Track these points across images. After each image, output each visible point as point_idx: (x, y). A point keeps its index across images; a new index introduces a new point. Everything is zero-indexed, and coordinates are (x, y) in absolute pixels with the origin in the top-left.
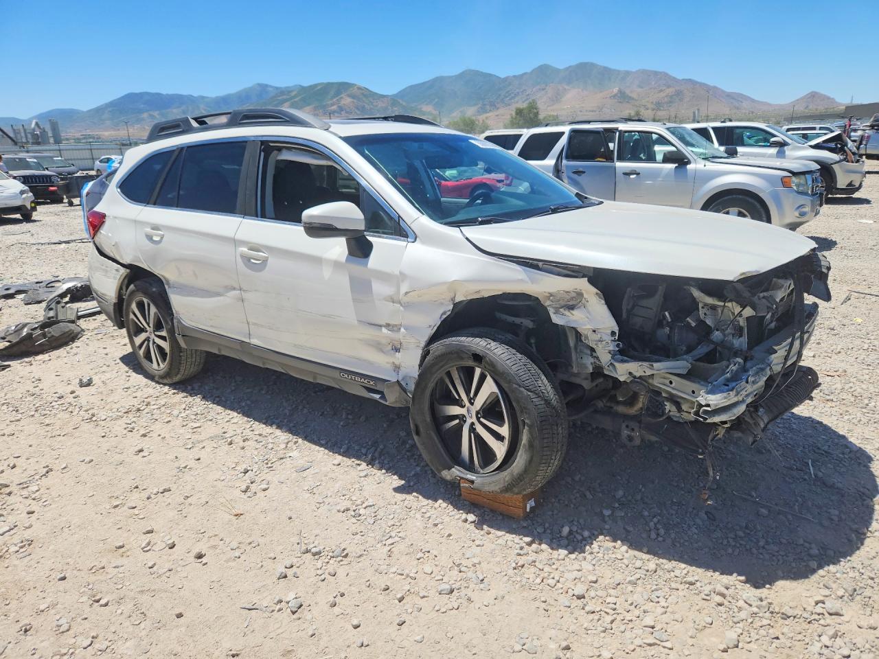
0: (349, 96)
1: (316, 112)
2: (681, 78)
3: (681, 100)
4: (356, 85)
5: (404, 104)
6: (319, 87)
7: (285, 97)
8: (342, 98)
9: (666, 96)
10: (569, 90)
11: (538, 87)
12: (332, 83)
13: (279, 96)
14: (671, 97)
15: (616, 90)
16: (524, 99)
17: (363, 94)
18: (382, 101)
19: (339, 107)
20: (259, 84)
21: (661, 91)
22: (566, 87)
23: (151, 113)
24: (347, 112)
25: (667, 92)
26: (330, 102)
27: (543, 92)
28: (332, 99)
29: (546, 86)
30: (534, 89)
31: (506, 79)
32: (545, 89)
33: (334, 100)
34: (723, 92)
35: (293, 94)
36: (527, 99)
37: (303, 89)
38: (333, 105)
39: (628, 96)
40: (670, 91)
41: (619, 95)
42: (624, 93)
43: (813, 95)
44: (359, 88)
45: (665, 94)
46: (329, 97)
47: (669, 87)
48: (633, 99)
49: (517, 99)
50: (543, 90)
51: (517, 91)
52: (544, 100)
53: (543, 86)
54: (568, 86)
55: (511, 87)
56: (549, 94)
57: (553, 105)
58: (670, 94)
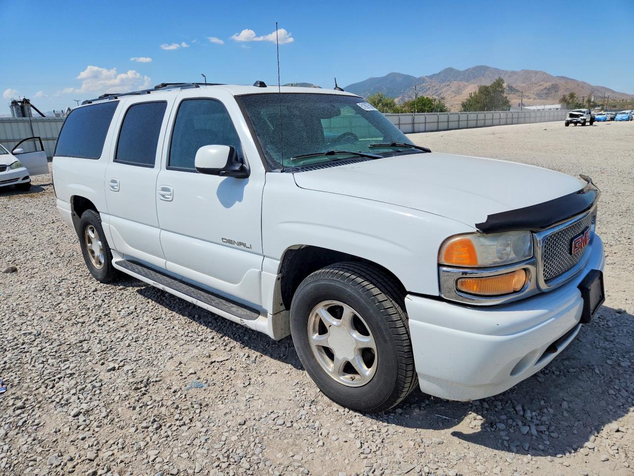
2: (555, 76)
3: (556, 91)
9: (545, 89)
10: (467, 86)
11: (445, 84)
14: (549, 90)
16: (434, 92)
21: (540, 85)
22: (466, 84)
25: (546, 86)
27: (448, 87)
29: (451, 82)
30: (441, 86)
31: (420, 79)
32: (449, 85)
34: (590, 85)
36: (436, 93)
39: (514, 89)
40: (548, 85)
41: (507, 89)
42: (512, 87)
45: (543, 88)
47: (547, 82)
48: (517, 91)
49: (428, 92)
50: (448, 86)
51: (428, 87)
52: (448, 93)
53: (448, 83)
54: (467, 81)
55: (424, 84)
56: (453, 89)
57: (456, 96)
58: (548, 87)
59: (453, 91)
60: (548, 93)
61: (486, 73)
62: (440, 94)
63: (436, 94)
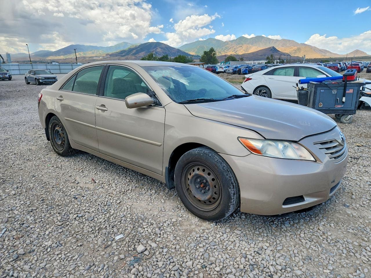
0: (160, 48)
2: (300, 43)
3: (299, 52)
4: (163, 43)
6: (148, 44)
8: (157, 48)
9: (293, 50)
10: (252, 47)
11: (239, 45)
12: (153, 43)
14: (295, 51)
17: (166, 47)
19: (155, 52)
20: (124, 42)
21: (291, 48)
22: (251, 46)
23: (80, 53)
24: (159, 54)
28: (153, 49)
30: (237, 47)
31: (226, 42)
32: (242, 46)
34: (318, 49)
40: (295, 48)
41: (273, 49)
43: (357, 51)
44: (165, 45)
47: (294, 46)
48: (279, 51)
49: (230, 50)
50: (241, 47)
51: (230, 47)
52: (241, 51)
53: (241, 45)
54: (252, 45)
55: (228, 45)
56: (244, 49)
60: (295, 53)
61: (263, 40)
62: (237, 51)
63: (235, 51)
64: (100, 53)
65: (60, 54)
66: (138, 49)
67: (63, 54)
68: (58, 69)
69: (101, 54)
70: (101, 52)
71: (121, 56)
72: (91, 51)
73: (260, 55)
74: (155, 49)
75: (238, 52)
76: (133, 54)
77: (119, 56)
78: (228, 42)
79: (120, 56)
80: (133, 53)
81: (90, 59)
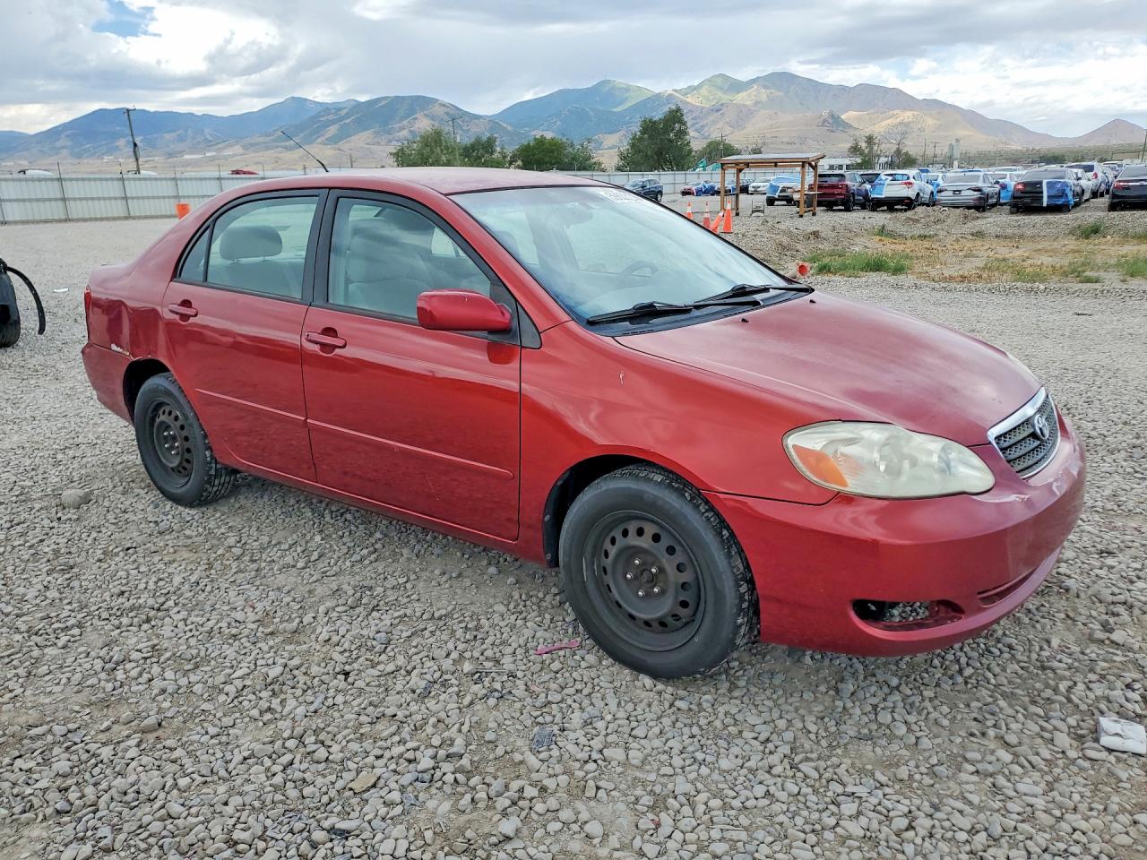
0: (426, 115)
1: (376, 140)
2: (921, 98)
3: (922, 129)
4: (437, 100)
5: (509, 128)
6: (383, 103)
7: (331, 117)
8: (416, 119)
9: (900, 123)
10: (755, 111)
11: (711, 107)
12: (403, 98)
13: (323, 116)
14: (907, 125)
15: (825, 113)
17: (447, 114)
18: (476, 125)
19: (411, 132)
20: (293, 98)
21: (893, 116)
22: (753, 108)
25: (901, 118)
26: (397, 126)
27: (715, 114)
28: (402, 119)
29: (723, 105)
32: (720, 110)
33: (405, 122)
34: (983, 118)
35: (345, 111)
37: (359, 104)
38: (404, 129)
39: (843, 121)
40: (906, 115)
41: (830, 121)
42: (838, 117)
43: (1117, 125)
44: (444, 105)
45: (898, 121)
46: (398, 118)
47: (903, 110)
48: (851, 126)
50: (717, 111)
52: (720, 125)
53: (718, 106)
54: (755, 105)
56: (727, 119)
57: (734, 132)
58: (906, 121)
59: (728, 123)
60: (906, 132)
61: (792, 88)
62: (702, 126)
64: (208, 137)
65: (58, 144)
66: (348, 121)
67: (69, 144)
68: (56, 200)
69: (211, 141)
70: (211, 135)
71: (286, 147)
72: (174, 131)
73: (785, 140)
74: (409, 122)
75: (706, 129)
76: (327, 140)
77: (277, 147)
78: (670, 95)
79: (280, 149)
80: (328, 136)
81: (170, 160)
